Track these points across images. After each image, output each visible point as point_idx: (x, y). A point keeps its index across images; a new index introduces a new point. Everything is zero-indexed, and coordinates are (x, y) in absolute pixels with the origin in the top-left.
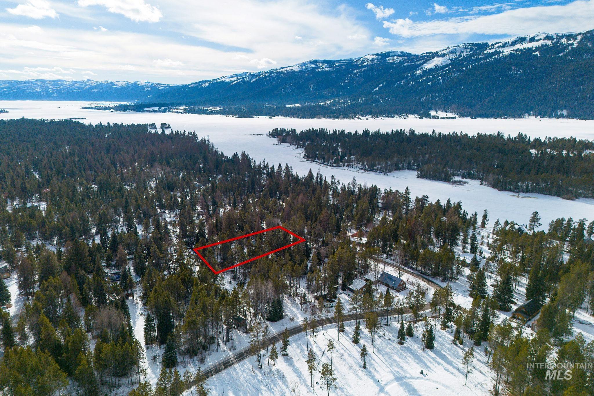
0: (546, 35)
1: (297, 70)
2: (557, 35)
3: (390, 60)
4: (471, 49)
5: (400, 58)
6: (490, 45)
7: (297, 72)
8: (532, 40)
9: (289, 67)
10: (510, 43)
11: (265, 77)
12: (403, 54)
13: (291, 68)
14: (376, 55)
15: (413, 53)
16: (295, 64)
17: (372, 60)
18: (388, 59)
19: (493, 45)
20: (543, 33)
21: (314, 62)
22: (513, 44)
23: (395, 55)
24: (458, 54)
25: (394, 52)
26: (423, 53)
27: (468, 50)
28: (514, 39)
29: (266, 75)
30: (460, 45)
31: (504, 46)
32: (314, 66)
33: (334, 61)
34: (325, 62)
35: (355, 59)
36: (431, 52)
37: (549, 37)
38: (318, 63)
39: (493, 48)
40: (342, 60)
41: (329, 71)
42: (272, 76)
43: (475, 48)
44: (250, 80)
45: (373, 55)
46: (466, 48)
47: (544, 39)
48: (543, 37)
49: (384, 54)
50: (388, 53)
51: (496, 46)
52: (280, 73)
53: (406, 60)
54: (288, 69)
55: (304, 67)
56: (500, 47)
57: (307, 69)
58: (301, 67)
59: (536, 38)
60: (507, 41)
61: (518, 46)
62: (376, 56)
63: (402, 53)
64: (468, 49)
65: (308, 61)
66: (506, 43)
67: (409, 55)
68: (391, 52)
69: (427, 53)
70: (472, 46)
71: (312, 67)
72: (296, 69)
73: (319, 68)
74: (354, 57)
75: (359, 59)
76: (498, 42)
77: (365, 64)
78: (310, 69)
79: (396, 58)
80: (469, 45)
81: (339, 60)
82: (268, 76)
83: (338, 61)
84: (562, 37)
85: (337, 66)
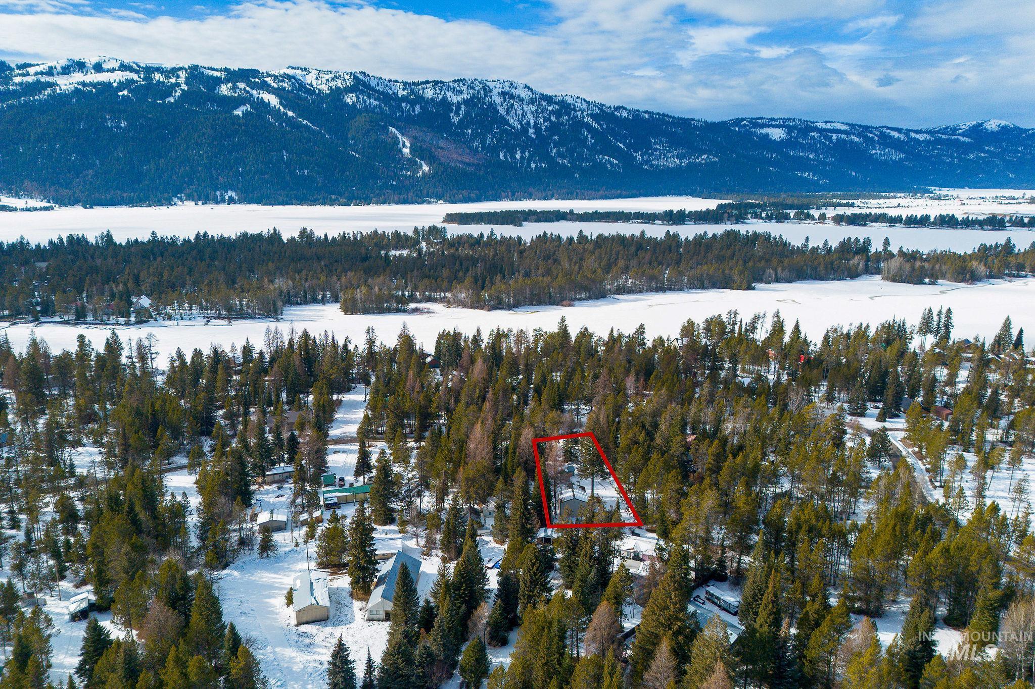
0: (119, 62)
2: (138, 66)
6: (13, 66)
8: (98, 68)
10: (59, 69)
19: (20, 67)
20: (113, 59)
22: (66, 71)
28: (63, 62)
31: (50, 72)
37: (124, 67)
39: (28, 74)
47: (120, 69)
48: (116, 65)
51: (32, 70)
56: (42, 73)
59: (105, 66)
60: (52, 64)
61: (77, 77)
66: (51, 68)
76: (27, 62)
84: (149, 70)
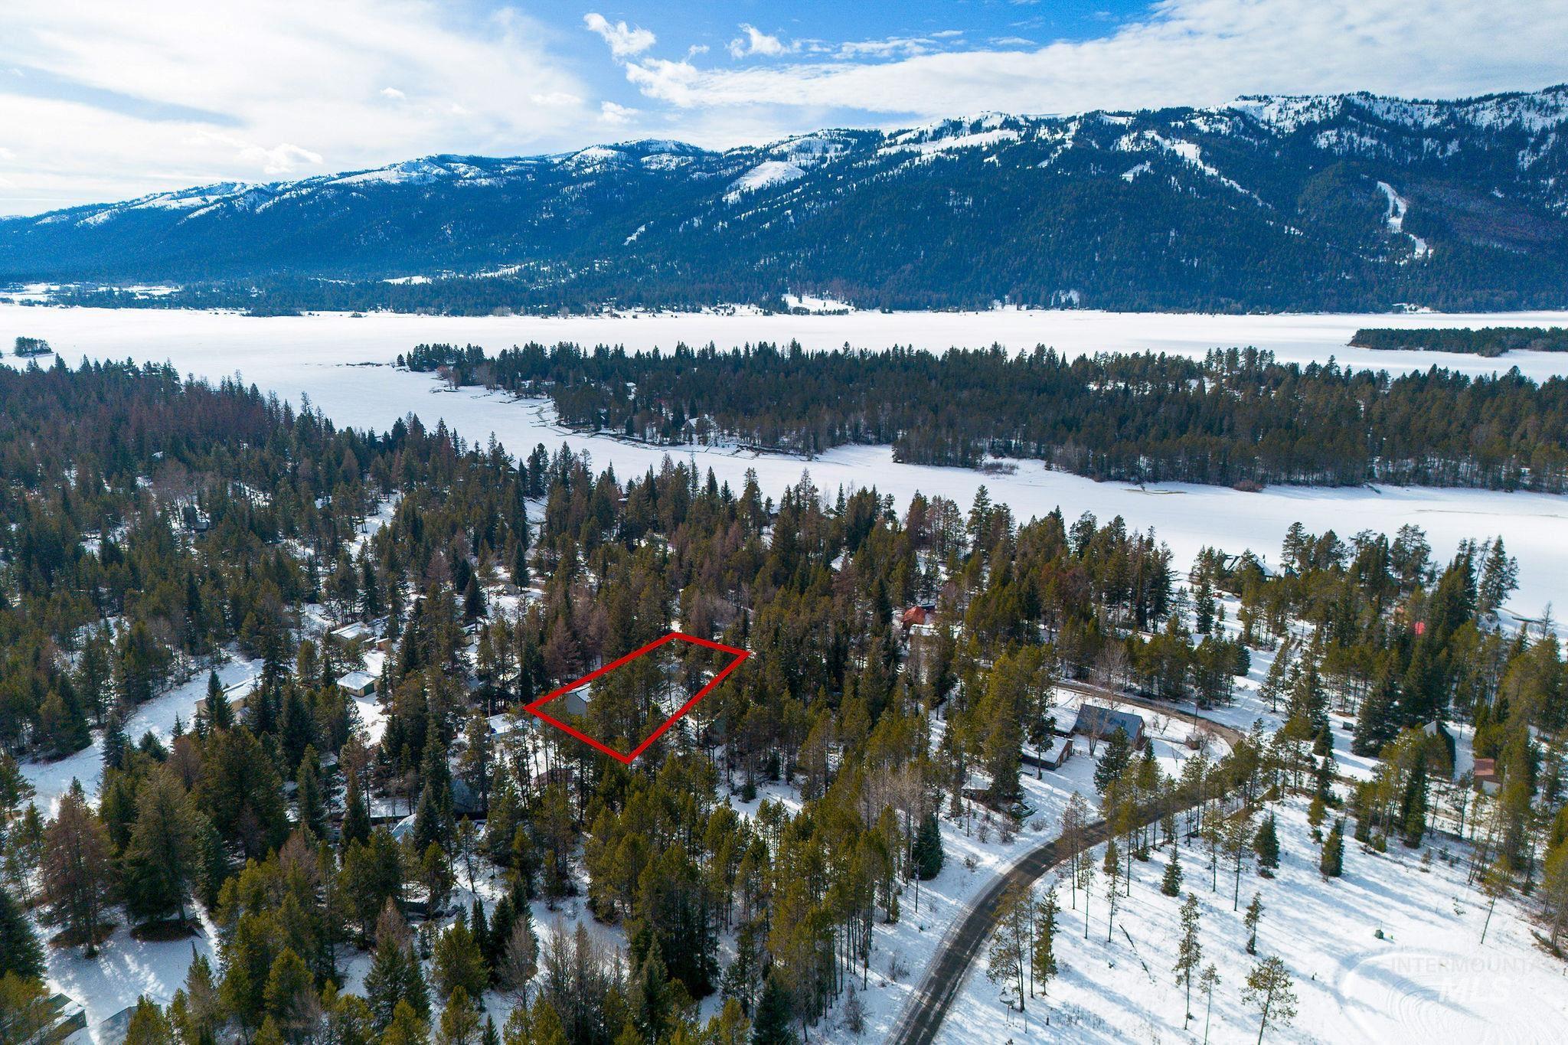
0: (1004, 117)
1: (395, 181)
2: (1027, 120)
3: (650, 162)
4: (846, 144)
5: (676, 160)
6: (886, 135)
7: (395, 186)
8: (976, 128)
9: (367, 171)
10: (931, 133)
11: (302, 198)
12: (681, 150)
13: (377, 175)
14: (611, 148)
15: (707, 148)
16: (385, 164)
17: (605, 161)
18: (645, 159)
19: (891, 136)
20: (997, 113)
21: (442, 161)
22: (938, 135)
23: (662, 152)
24: (818, 155)
25: (657, 143)
26: (733, 150)
27: (839, 146)
28: (937, 124)
29: (304, 192)
30: (820, 134)
31: (918, 139)
32: (443, 171)
33: (499, 162)
34: (472, 161)
35: (556, 157)
36: (751, 148)
37: (1009, 124)
38: (453, 165)
39: (895, 144)
40: (519, 159)
41: (491, 186)
42: (322, 196)
43: (854, 141)
44: (253, 206)
45: (605, 147)
46: (833, 142)
47: (1002, 128)
48: (997, 121)
49: (632, 147)
50: (641, 144)
51: (901, 139)
52: (347, 189)
53: (692, 164)
54: (366, 177)
55: (414, 174)
56: (909, 141)
57: (424, 178)
58: (405, 174)
59: (985, 125)
60: (923, 128)
61: (949, 142)
62: (615, 152)
63: (679, 145)
64: (839, 143)
65: (423, 156)
66: (922, 133)
67: (697, 153)
68: (649, 143)
69: (742, 149)
70: (847, 135)
71: (437, 175)
72: (392, 178)
73: (459, 177)
74: (555, 151)
75: (569, 159)
76: (902, 128)
77: (589, 171)
78: (433, 180)
79: (665, 157)
80: (839, 135)
81: (510, 159)
82: (310, 196)
83: (509, 161)
84: (1037, 124)
85: (509, 174)
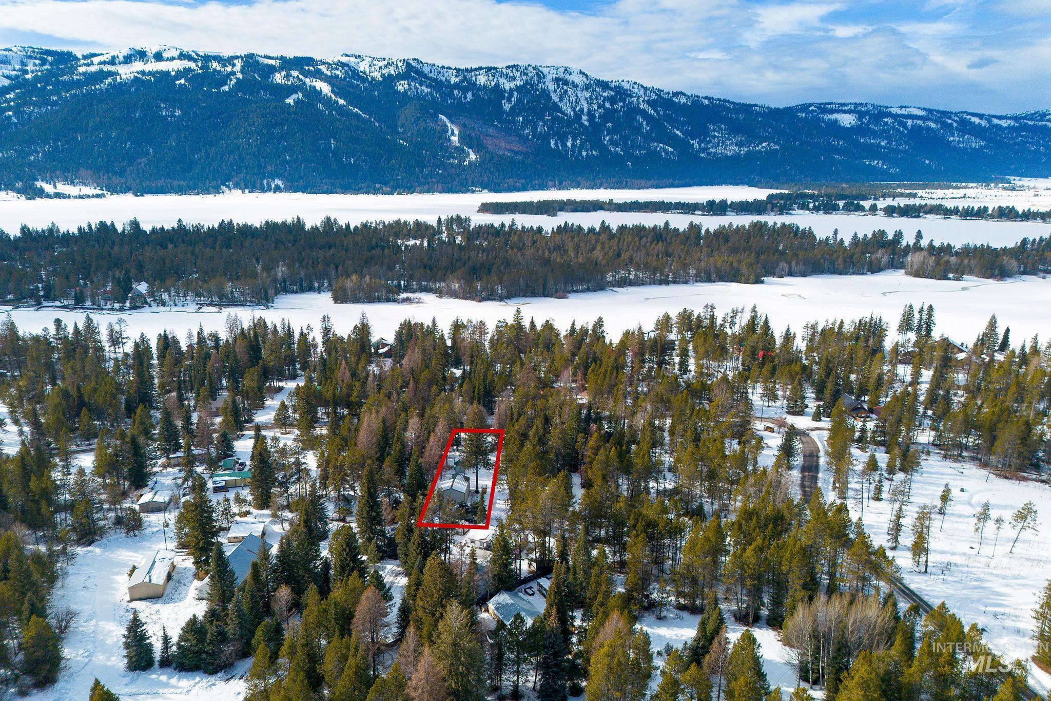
0: (179, 51)
2: (197, 55)
4: (44, 62)
6: (80, 56)
8: (158, 57)
10: (121, 59)
19: (85, 57)
20: (173, 47)
22: (128, 60)
24: (17, 67)
27: (37, 62)
28: (126, 52)
30: (14, 49)
31: (112, 62)
37: (183, 56)
39: (92, 64)
43: (50, 58)
46: (30, 57)
47: (179, 58)
48: (176, 54)
51: (96, 60)
56: (105, 63)
59: (165, 55)
60: (113, 53)
61: (138, 66)
64: (36, 58)
66: (113, 58)
70: (41, 53)
76: (93, 52)
80: (34, 52)
84: (207, 59)
